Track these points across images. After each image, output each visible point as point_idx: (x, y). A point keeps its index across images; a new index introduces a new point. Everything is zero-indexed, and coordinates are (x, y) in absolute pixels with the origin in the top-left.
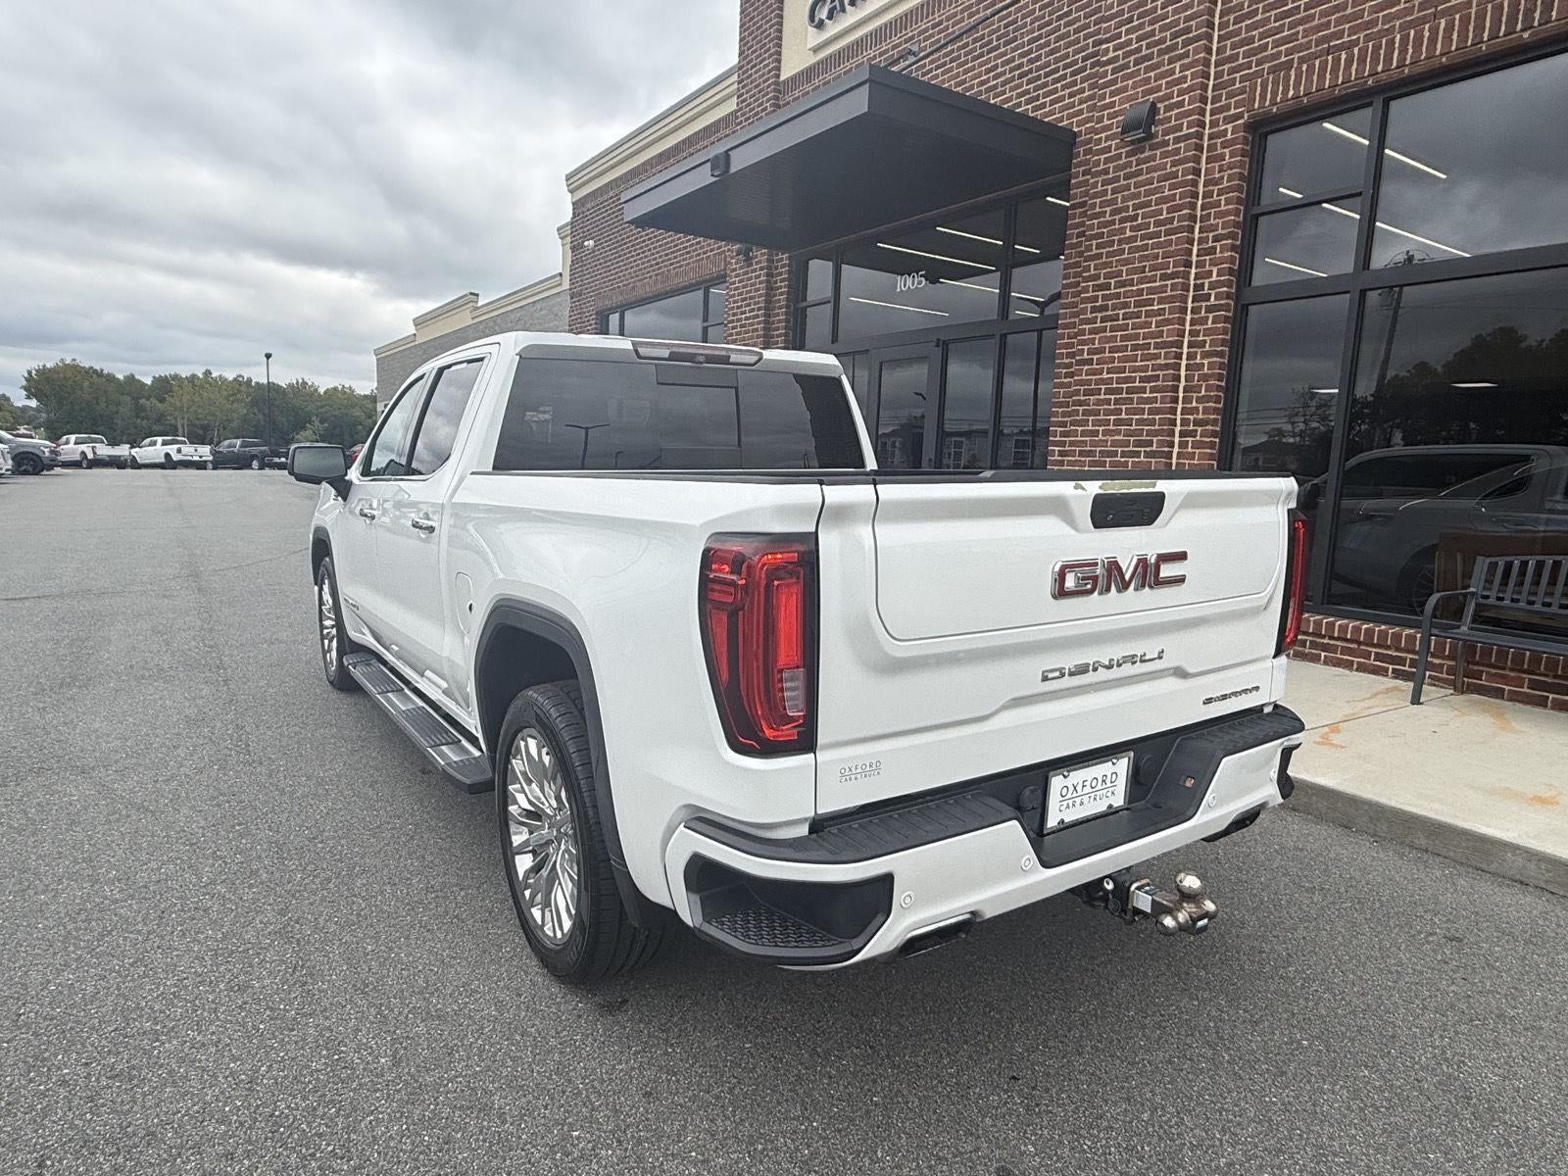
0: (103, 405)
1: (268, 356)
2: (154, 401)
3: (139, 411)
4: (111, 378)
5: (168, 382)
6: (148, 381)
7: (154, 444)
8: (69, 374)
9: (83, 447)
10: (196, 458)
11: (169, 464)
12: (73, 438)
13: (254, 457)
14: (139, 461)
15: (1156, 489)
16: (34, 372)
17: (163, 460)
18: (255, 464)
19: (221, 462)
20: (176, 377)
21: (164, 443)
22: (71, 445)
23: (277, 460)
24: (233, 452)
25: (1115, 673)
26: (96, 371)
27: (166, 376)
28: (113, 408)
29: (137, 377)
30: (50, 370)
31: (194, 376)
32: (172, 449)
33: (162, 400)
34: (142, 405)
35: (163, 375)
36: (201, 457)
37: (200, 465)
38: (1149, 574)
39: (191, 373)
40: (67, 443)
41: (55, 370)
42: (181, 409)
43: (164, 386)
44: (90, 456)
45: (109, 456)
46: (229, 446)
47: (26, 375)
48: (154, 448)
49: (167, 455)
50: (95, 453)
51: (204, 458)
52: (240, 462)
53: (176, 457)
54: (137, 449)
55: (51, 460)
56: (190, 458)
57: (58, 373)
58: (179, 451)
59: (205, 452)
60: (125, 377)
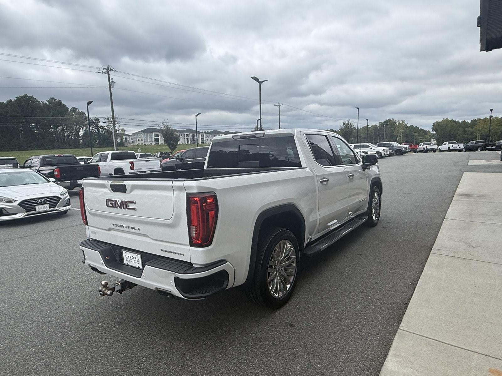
0: (453, 131)
1: (492, 110)
2: (470, 128)
3: (465, 132)
4: (458, 122)
5: (476, 121)
6: (470, 122)
7: (445, 144)
8: (445, 123)
9: (424, 146)
10: (458, 148)
11: (449, 150)
12: (422, 143)
13: (479, 147)
14: (441, 150)
15: (124, 183)
16: (435, 123)
17: (447, 149)
18: (479, 149)
19: (467, 149)
20: (479, 119)
21: (449, 144)
22: (422, 146)
23: (488, 147)
24: (472, 145)
25: (127, 230)
26: (453, 120)
27: (476, 120)
28: (456, 132)
29: (466, 121)
30: (440, 122)
31: (486, 118)
32: (450, 146)
33: (473, 128)
34: (466, 130)
35: (475, 119)
36: (460, 147)
37: (460, 150)
38: (124, 205)
39: (485, 117)
40: (421, 145)
41: (441, 122)
42: (479, 130)
43: (474, 122)
44: (426, 149)
45: (431, 149)
46: (471, 143)
47: (433, 124)
48: (446, 145)
49: (449, 147)
50: (427, 148)
51: (461, 148)
52: (475, 149)
53: (451, 148)
54: (441, 146)
55: (405, 151)
56: (456, 148)
57: (442, 123)
58: (452, 146)
59: (462, 146)
60: (462, 121)
